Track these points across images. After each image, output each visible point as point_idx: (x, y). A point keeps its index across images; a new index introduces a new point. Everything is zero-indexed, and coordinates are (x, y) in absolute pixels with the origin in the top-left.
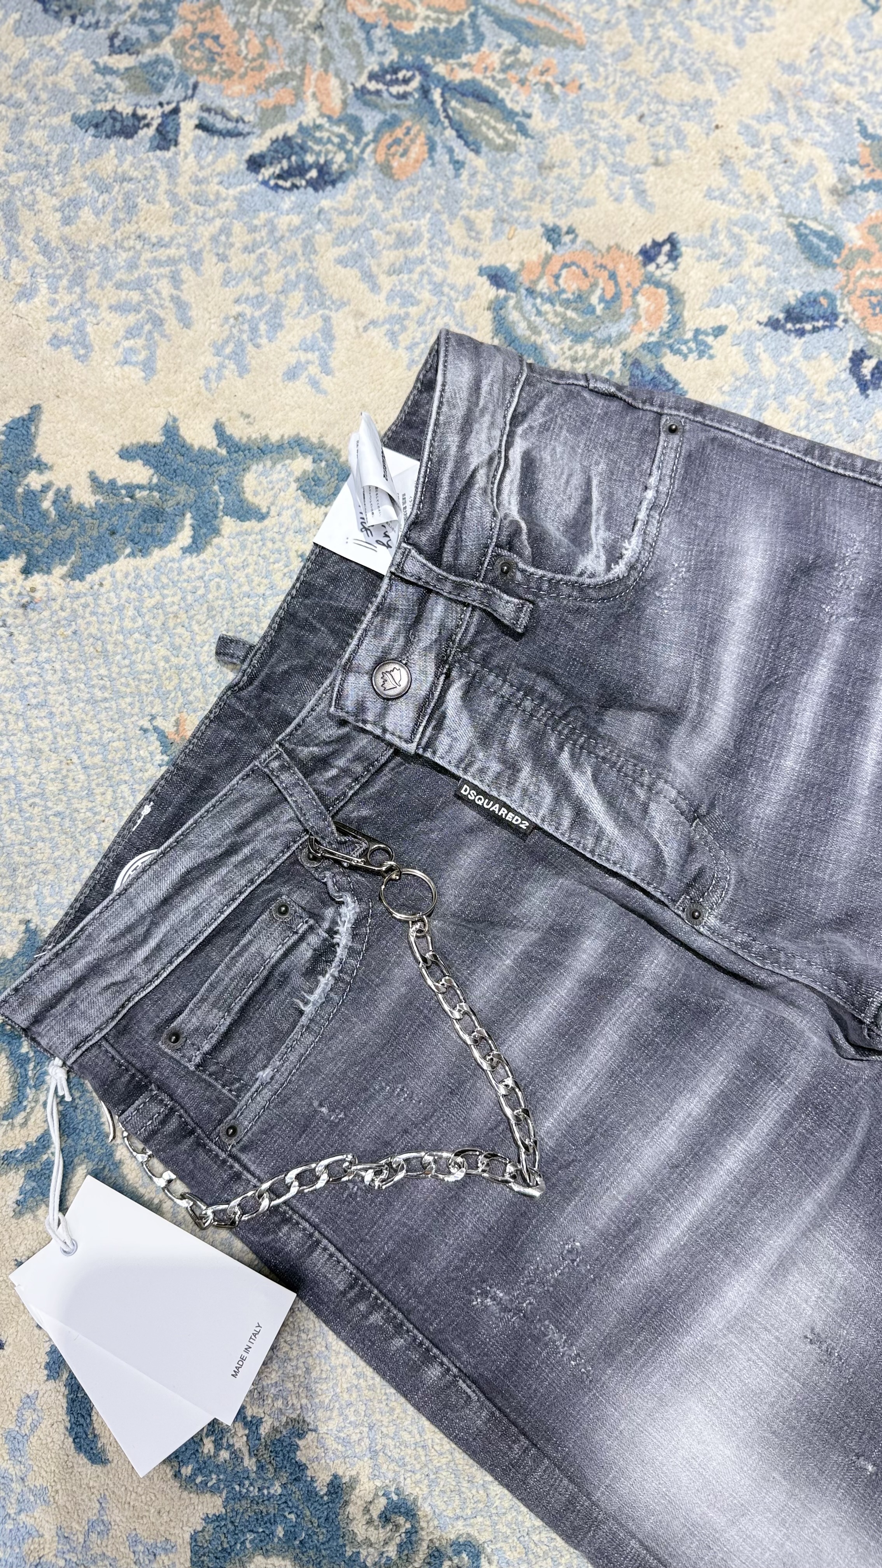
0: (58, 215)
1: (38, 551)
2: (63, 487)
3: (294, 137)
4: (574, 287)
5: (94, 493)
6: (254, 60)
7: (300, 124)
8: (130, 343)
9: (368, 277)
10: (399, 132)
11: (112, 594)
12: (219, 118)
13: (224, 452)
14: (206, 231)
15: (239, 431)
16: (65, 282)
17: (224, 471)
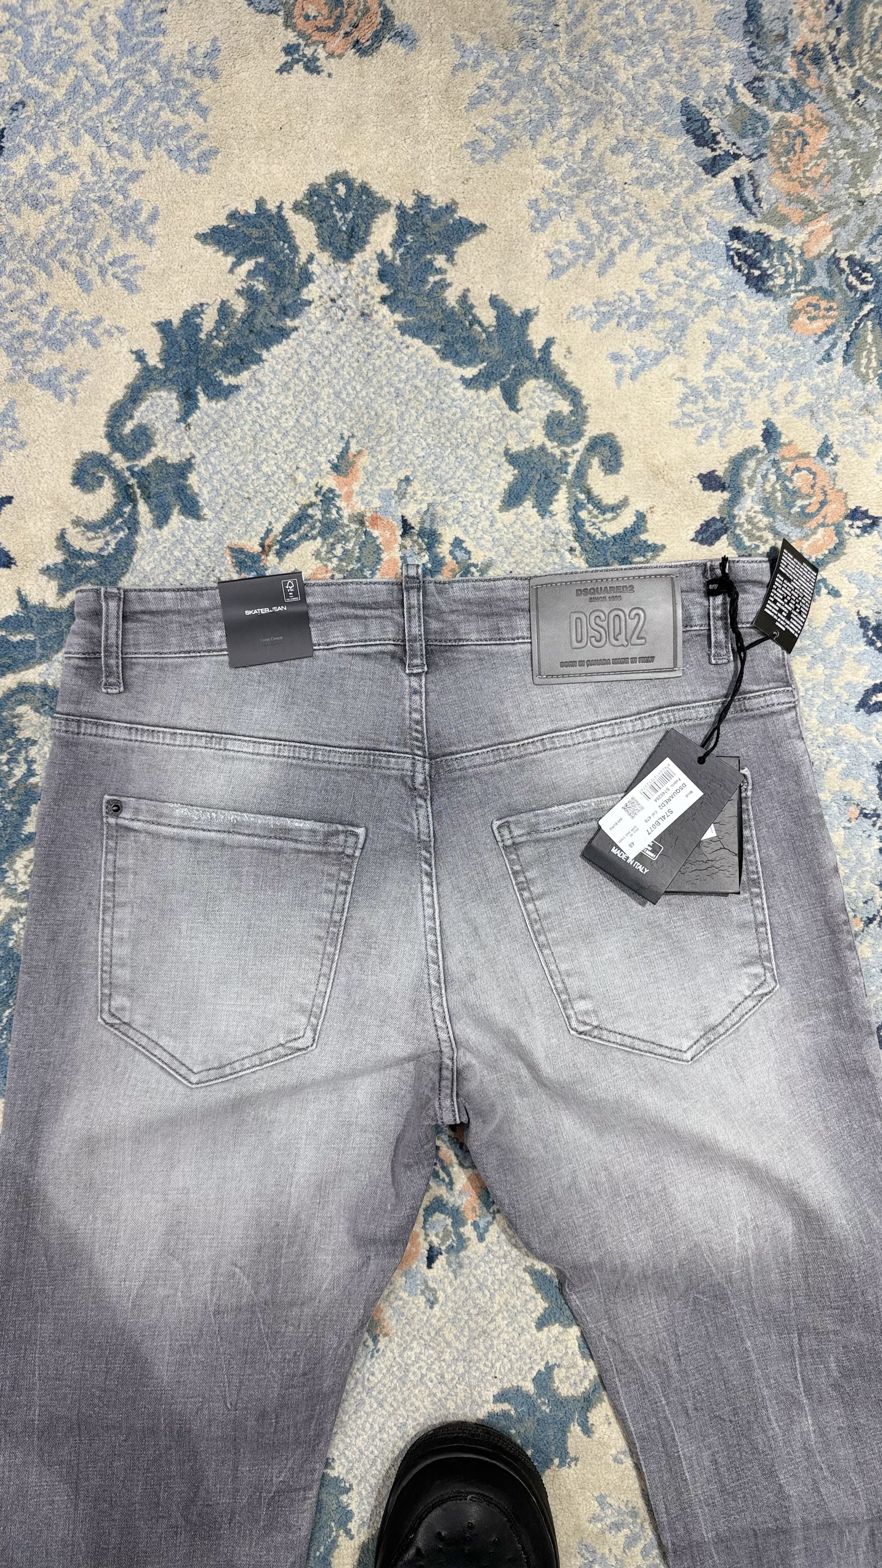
0: (615, 141)
1: (401, 295)
2: (449, 281)
3: (773, 242)
4: (799, 484)
5: (457, 302)
6: (808, 178)
7: (783, 240)
8: (565, 249)
9: (713, 357)
10: (824, 304)
11: (406, 358)
12: (751, 188)
13: (538, 356)
14: (671, 239)
15: (557, 355)
16: (574, 180)
17: (526, 364)
